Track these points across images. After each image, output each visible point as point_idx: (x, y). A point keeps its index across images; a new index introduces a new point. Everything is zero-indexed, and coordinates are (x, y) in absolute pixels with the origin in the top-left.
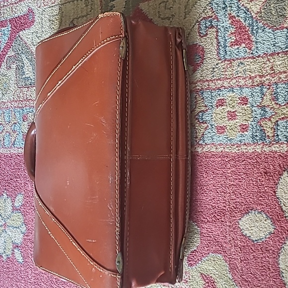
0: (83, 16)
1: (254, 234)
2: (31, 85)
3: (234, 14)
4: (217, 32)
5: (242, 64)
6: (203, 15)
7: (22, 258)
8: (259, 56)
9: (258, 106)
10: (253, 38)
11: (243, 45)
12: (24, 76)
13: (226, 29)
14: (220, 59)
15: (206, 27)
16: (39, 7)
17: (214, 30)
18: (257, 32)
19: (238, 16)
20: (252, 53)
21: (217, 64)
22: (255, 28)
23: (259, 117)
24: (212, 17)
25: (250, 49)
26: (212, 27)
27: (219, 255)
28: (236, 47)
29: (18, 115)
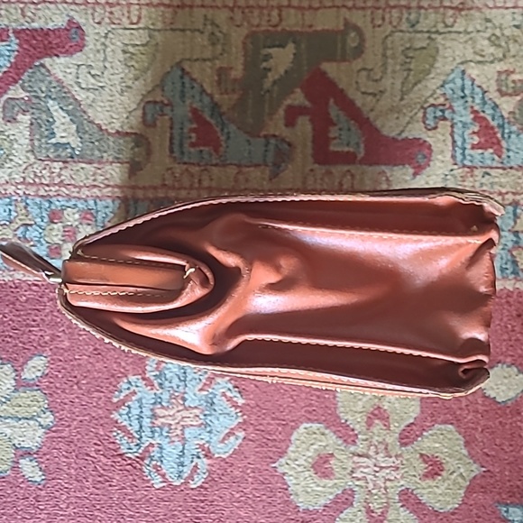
0: (204, 60)
1: (501, 394)
2: (72, 157)
3: (476, 108)
4: (452, 126)
5: (488, 174)
6: (431, 101)
7: (40, 473)
8: (511, 168)
9: (509, 231)
10: (504, 144)
11: (491, 151)
12: (53, 141)
13: (465, 125)
14: (456, 164)
15: (435, 117)
16: (99, 23)
17: (449, 123)
18: (509, 137)
19: (484, 112)
20: (502, 163)
21: (452, 170)
22: (507, 131)
23: (510, 245)
24: (444, 105)
25: (500, 157)
26: (444, 119)
27: (450, 426)
28: (480, 151)
29: (34, 211)
